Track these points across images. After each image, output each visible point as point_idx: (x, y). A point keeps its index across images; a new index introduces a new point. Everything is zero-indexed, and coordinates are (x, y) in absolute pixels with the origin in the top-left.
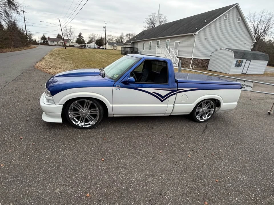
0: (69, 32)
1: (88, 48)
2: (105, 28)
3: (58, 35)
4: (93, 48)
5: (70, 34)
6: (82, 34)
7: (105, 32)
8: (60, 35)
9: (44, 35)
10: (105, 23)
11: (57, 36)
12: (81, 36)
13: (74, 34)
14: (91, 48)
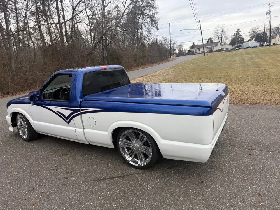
0: (221, 33)
1: (245, 48)
2: (269, 13)
3: (209, 39)
4: (253, 47)
5: (222, 36)
6: (240, 30)
7: (270, 20)
8: (211, 39)
9: (194, 43)
10: (270, 6)
11: (207, 40)
12: (239, 34)
13: (227, 34)
14: (248, 48)
